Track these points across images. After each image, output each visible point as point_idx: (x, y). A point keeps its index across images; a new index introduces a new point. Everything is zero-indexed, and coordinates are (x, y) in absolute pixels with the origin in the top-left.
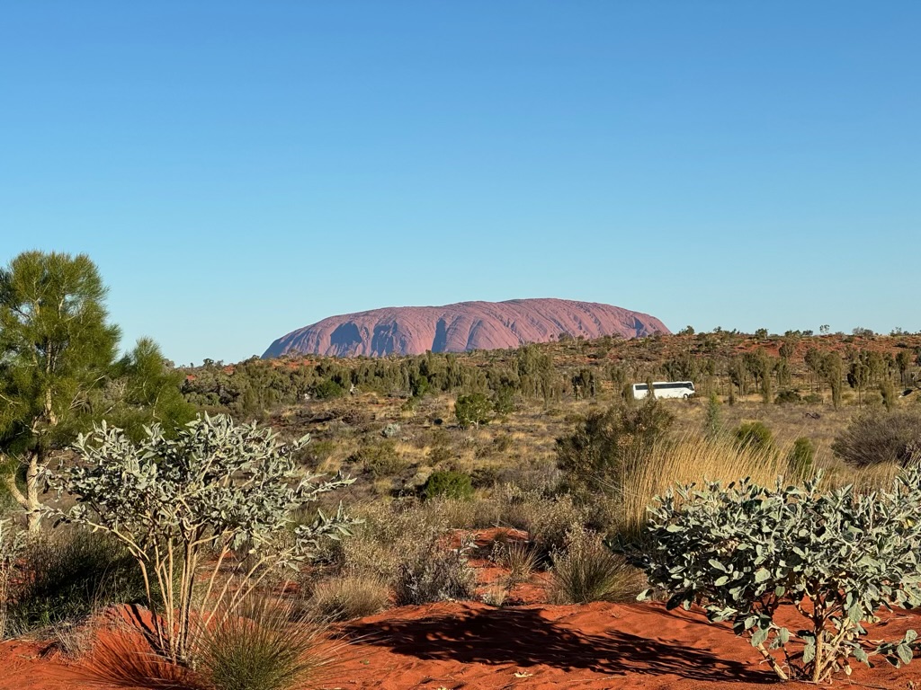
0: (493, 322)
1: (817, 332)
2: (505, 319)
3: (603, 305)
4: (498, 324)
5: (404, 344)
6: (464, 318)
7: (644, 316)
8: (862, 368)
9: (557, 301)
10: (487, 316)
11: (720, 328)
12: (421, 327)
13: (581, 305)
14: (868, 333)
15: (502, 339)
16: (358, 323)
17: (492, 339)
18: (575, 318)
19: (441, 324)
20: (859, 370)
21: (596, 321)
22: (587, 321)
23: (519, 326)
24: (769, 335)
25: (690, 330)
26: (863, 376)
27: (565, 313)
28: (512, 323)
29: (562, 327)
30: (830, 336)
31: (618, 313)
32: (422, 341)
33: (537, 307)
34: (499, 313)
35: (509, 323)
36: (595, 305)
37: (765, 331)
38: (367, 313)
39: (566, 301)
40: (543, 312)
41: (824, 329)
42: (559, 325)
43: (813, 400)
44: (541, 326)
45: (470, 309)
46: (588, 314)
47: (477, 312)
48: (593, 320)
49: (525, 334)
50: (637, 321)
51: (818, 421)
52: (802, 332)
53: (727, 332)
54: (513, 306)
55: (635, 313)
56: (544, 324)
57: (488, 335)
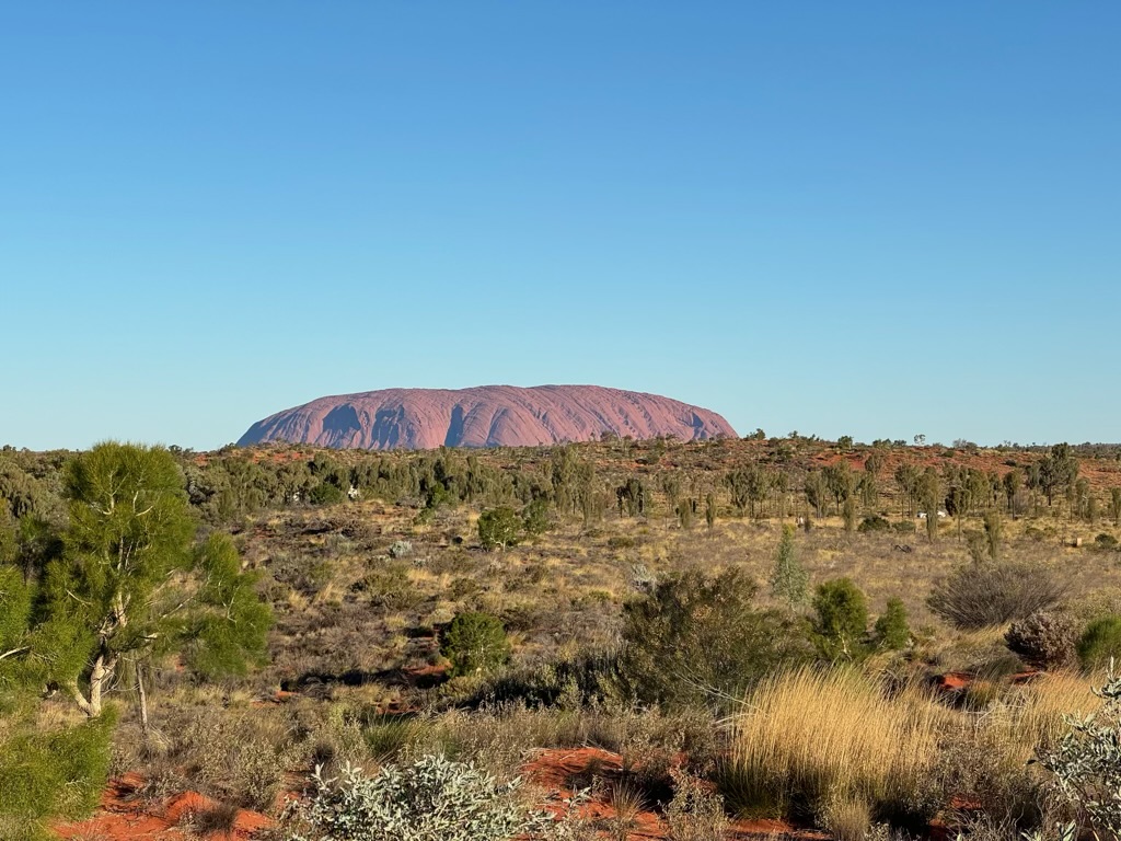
0: (520, 412)
1: (910, 442)
2: (536, 408)
3: (655, 397)
4: (526, 414)
5: (411, 434)
6: (486, 405)
7: (705, 411)
8: (963, 493)
9: (600, 389)
10: (513, 404)
11: (795, 433)
12: (433, 414)
13: (628, 395)
14: (971, 447)
15: (531, 434)
16: (357, 406)
17: (518, 432)
18: (621, 410)
19: (458, 411)
20: (960, 495)
21: (646, 415)
22: (636, 415)
23: (553, 418)
24: (854, 443)
25: (761, 434)
26: (964, 502)
27: (609, 405)
28: (543, 414)
29: (604, 421)
30: (927, 448)
31: (673, 407)
32: (433, 430)
33: (576, 394)
34: (528, 401)
35: (539, 413)
36: (646, 396)
37: (850, 439)
38: (368, 395)
39: (610, 390)
40: (582, 402)
41: (919, 440)
42: (601, 418)
43: (904, 528)
44: (579, 419)
45: (494, 395)
46: (637, 406)
47: (503, 398)
48: (643, 413)
49: (559, 428)
50: (695, 418)
51: (909, 556)
52: (893, 441)
53: (804, 438)
54: (545, 392)
55: (693, 407)
56: (583, 416)
57: (513, 426)
